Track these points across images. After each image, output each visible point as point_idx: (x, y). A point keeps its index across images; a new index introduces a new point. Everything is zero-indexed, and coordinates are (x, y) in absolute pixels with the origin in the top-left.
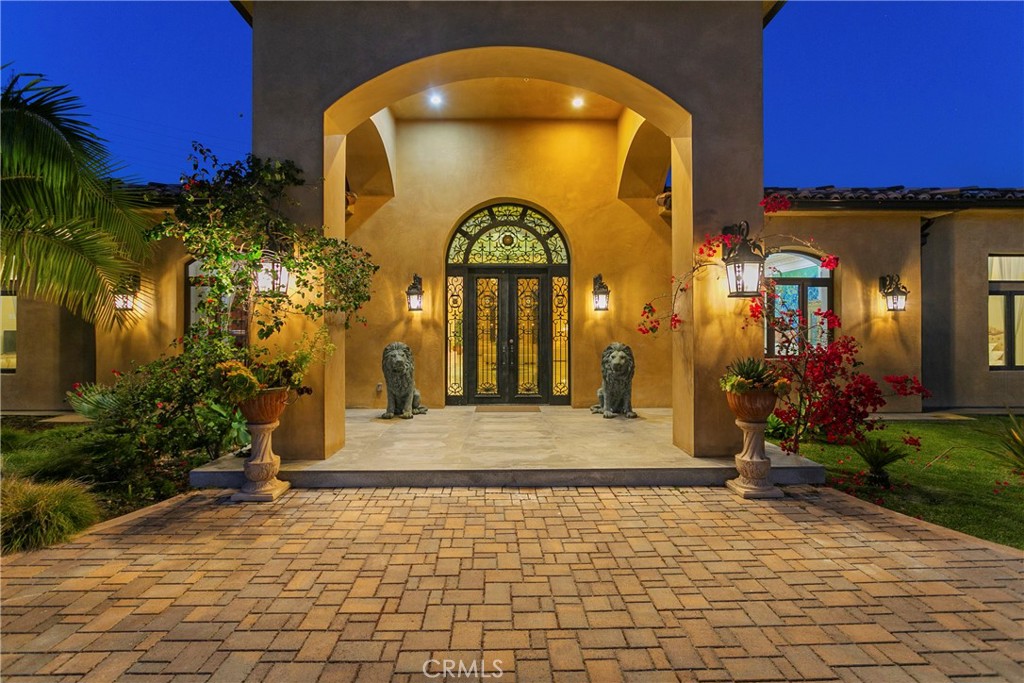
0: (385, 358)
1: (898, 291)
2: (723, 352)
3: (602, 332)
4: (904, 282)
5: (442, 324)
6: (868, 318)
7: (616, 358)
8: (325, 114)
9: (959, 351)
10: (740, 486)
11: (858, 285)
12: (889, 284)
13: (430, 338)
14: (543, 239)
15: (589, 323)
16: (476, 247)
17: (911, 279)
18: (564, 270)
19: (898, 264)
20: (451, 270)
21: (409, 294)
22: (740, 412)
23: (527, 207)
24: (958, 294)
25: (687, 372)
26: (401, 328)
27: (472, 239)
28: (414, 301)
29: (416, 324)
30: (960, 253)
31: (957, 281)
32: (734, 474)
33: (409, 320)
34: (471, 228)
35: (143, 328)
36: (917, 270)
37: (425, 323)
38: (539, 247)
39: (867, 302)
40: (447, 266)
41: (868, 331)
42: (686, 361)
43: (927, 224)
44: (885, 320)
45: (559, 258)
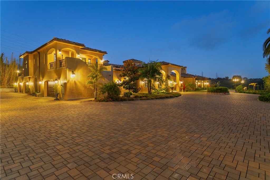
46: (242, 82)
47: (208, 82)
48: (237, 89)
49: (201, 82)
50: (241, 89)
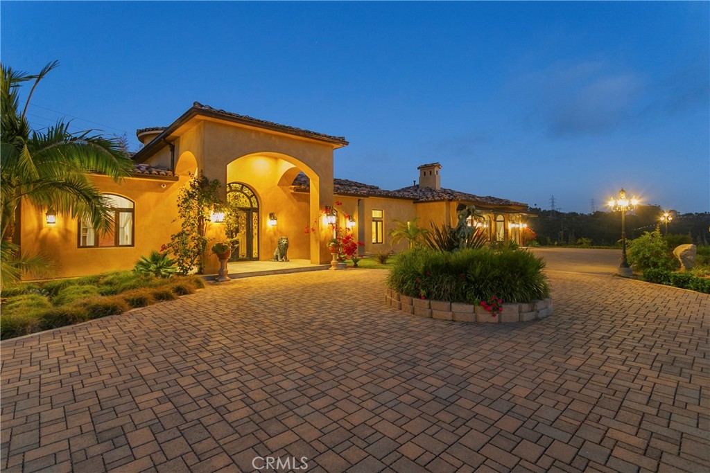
1: (353, 221)
2: (325, 238)
3: (272, 233)
4: (354, 218)
7: (284, 242)
8: (228, 166)
10: (333, 268)
11: (344, 218)
12: (350, 217)
14: (249, 198)
15: (268, 230)
17: (356, 217)
18: (257, 210)
19: (353, 212)
22: (332, 251)
23: (243, 185)
24: (366, 221)
25: (316, 243)
30: (366, 209)
31: (366, 217)
32: (331, 266)
35: (55, 233)
36: (357, 214)
38: (248, 200)
39: (346, 224)
42: (316, 240)
43: (359, 200)
45: (255, 206)
46: (662, 219)
47: (524, 220)
48: (637, 254)
49: (495, 220)
50: (658, 254)
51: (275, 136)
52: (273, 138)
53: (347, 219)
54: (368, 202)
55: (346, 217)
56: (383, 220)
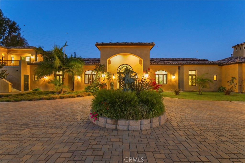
0: (111, 83)
4: (176, 74)
5: (117, 80)
6: (171, 79)
9: (185, 83)
12: (174, 75)
13: (115, 81)
16: (121, 70)
19: (175, 72)
20: (118, 73)
21: (113, 76)
23: (127, 65)
24: (185, 76)
26: (112, 80)
27: (121, 69)
28: (114, 77)
29: (114, 80)
30: (185, 71)
31: (184, 74)
33: (113, 79)
34: (120, 67)
37: (115, 80)
39: (171, 77)
40: (117, 72)
41: (171, 81)
43: (179, 67)
44: (173, 79)
51: (124, 47)
52: (123, 48)
53: (172, 75)
54: (185, 67)
55: (171, 74)
56: (196, 75)
